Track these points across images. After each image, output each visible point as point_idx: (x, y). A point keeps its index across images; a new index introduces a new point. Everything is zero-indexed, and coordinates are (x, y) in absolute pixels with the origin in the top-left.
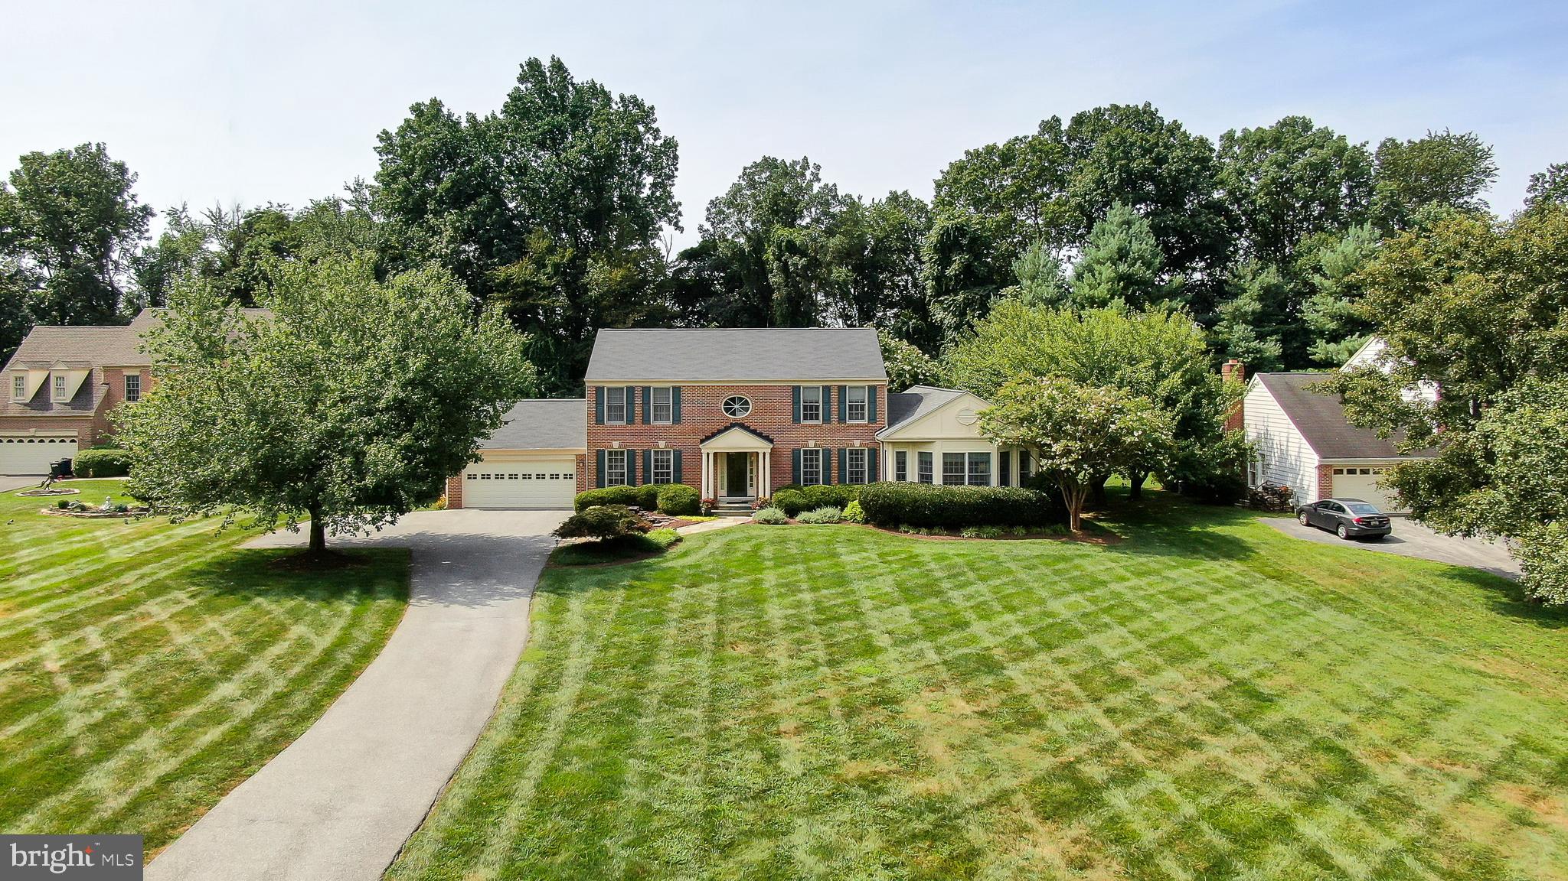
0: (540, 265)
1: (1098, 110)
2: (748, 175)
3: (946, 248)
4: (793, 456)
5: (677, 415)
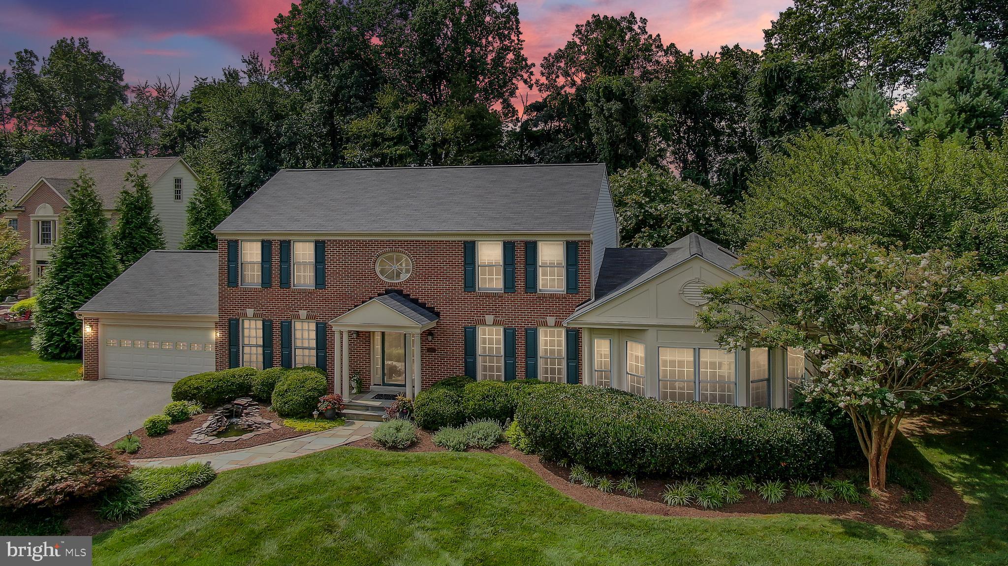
0: (389, 119)
2: (582, 32)
3: (770, 90)
4: (465, 336)
5: (320, 278)
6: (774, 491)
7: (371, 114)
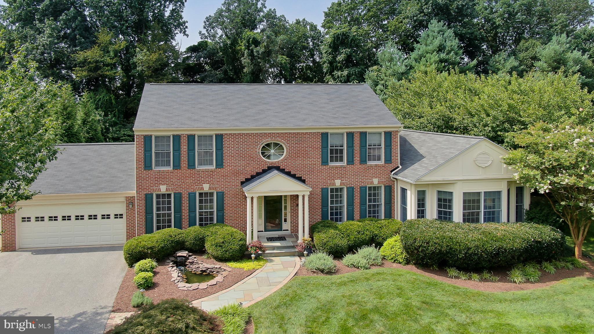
0: (106, 51)
2: (227, 3)
3: (336, 45)
4: (322, 194)
5: (220, 160)
7: (94, 47)
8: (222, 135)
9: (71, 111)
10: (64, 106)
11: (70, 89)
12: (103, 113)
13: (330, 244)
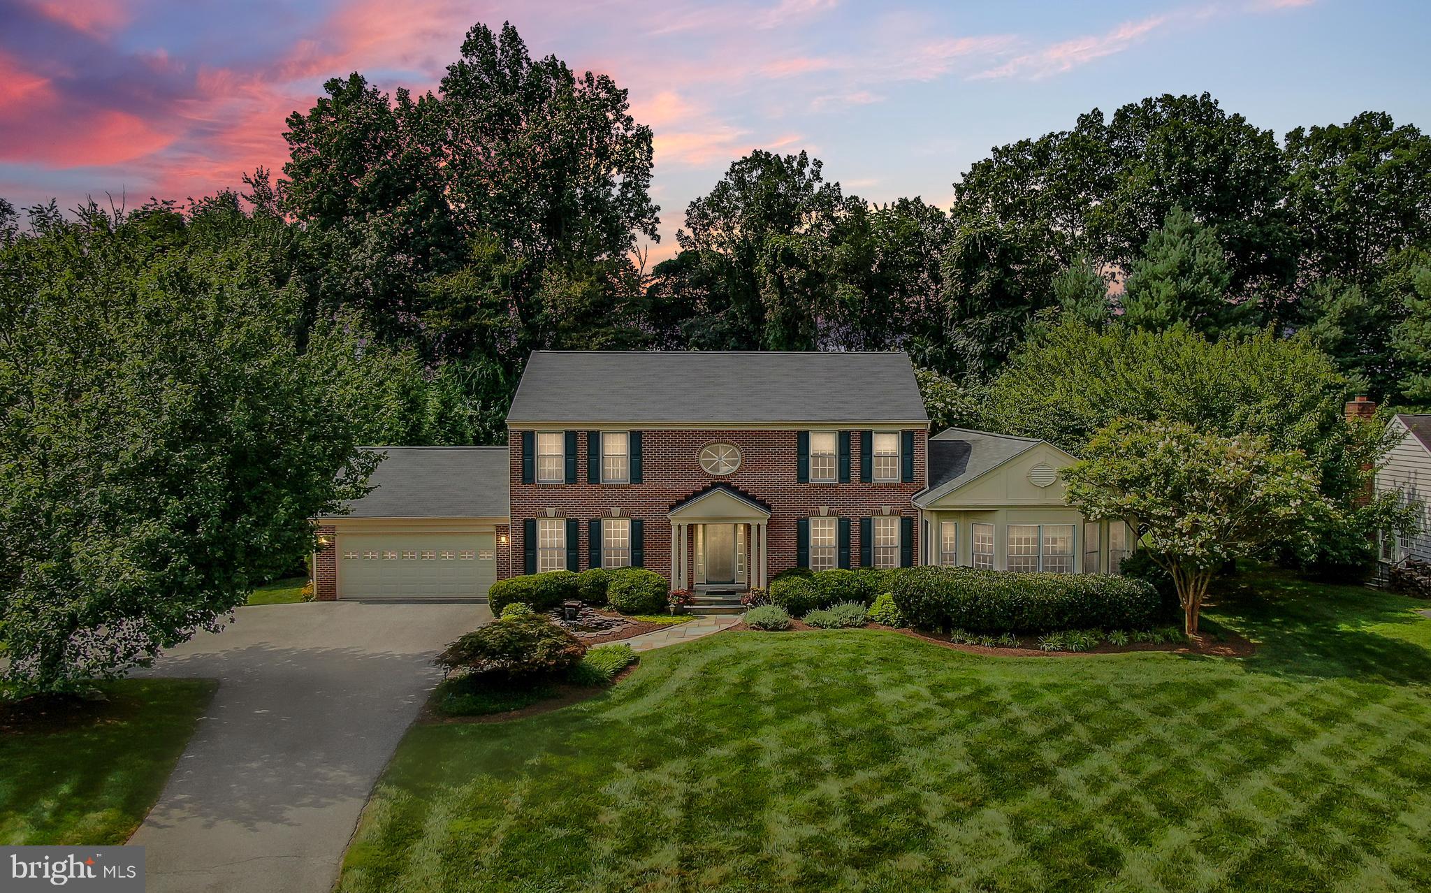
0: (486, 277)
1: (1148, 101)
2: (738, 171)
3: (971, 262)
4: (798, 528)
5: (637, 472)
6: (1120, 637)
7: (463, 269)
8: (640, 433)
9: (417, 397)
10: (404, 386)
11: (415, 355)
12: (480, 404)
13: (791, 595)
